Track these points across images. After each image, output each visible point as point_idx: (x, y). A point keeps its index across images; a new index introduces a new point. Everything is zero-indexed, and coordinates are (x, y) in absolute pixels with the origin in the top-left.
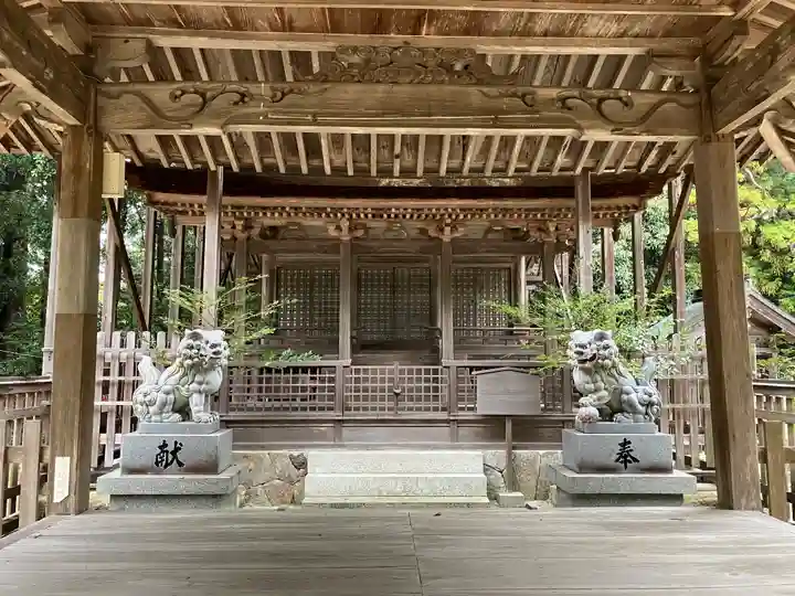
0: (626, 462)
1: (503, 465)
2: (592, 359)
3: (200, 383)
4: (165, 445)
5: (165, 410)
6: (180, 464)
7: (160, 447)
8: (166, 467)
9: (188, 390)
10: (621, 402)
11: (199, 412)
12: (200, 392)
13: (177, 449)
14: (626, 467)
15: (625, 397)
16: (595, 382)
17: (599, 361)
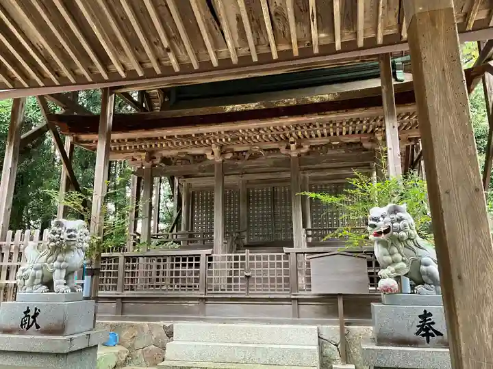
0: (428, 335)
1: (337, 339)
2: (386, 232)
3: (61, 262)
4: (28, 311)
5: (35, 283)
6: (38, 327)
7: (25, 313)
8: (27, 329)
9: (52, 266)
10: (420, 273)
11: (60, 284)
12: (60, 269)
13: (36, 314)
14: (428, 341)
15: (423, 268)
16: (391, 254)
17: (395, 233)
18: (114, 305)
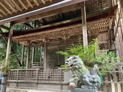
2: (71, 65)
15: (83, 79)
17: (74, 66)
18: (16, 84)
